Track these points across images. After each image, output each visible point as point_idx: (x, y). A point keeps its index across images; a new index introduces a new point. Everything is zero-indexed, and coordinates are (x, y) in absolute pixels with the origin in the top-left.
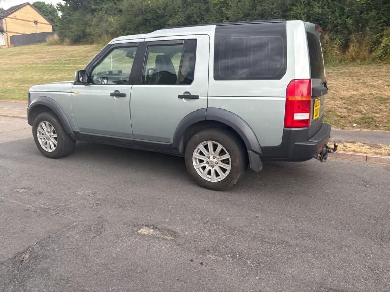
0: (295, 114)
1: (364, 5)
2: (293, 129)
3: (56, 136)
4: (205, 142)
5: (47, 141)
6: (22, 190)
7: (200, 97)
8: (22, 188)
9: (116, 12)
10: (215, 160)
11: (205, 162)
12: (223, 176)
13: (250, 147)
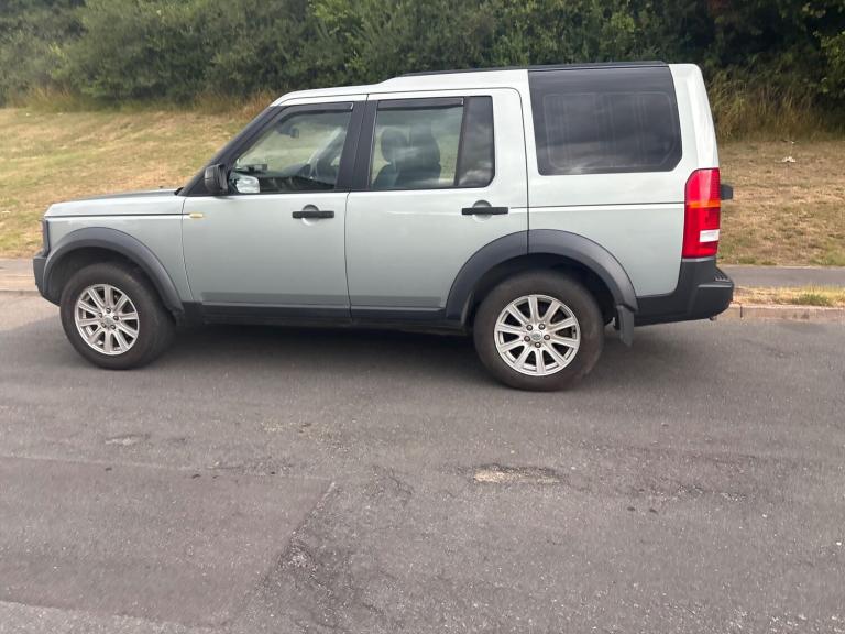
0: (702, 232)
1: (633, 36)
2: (698, 260)
3: (134, 316)
4: (523, 298)
5: (104, 330)
6: (126, 442)
7: (510, 211)
8: (124, 437)
9: (61, 33)
10: (545, 332)
11: (521, 338)
12: (562, 362)
13: (622, 298)
